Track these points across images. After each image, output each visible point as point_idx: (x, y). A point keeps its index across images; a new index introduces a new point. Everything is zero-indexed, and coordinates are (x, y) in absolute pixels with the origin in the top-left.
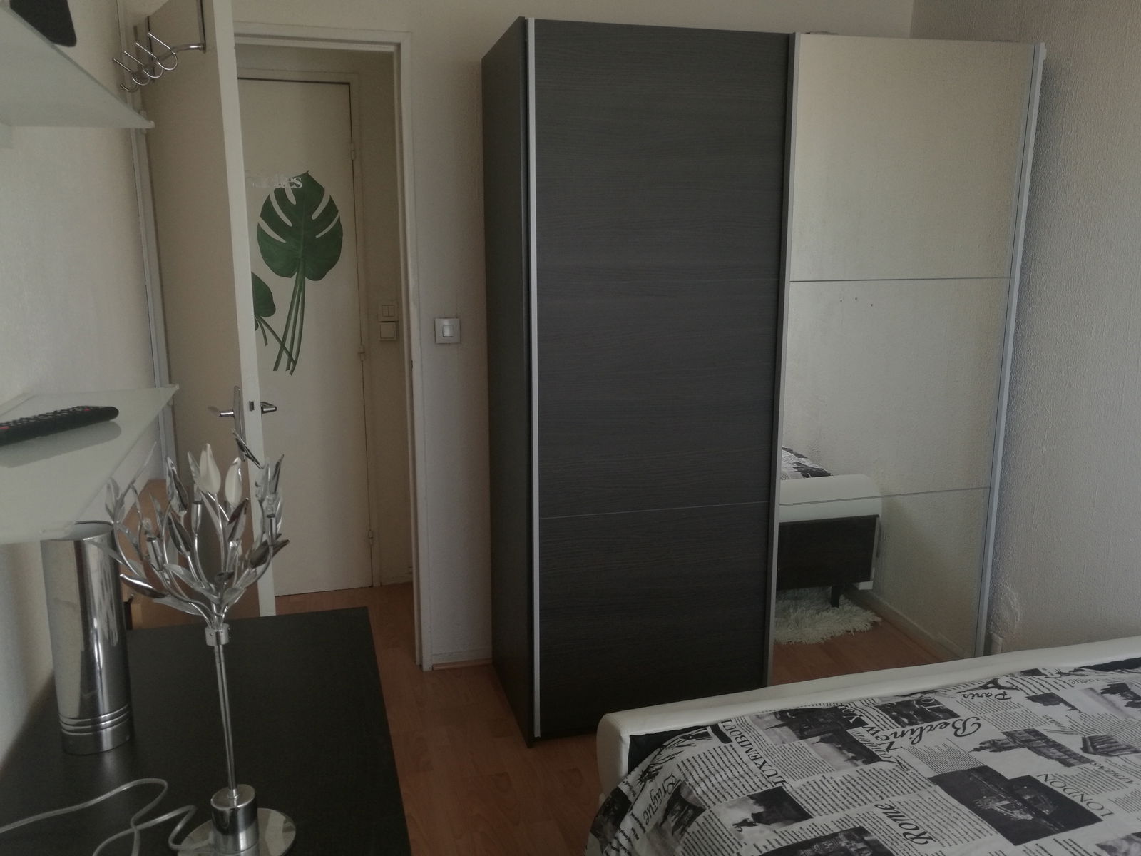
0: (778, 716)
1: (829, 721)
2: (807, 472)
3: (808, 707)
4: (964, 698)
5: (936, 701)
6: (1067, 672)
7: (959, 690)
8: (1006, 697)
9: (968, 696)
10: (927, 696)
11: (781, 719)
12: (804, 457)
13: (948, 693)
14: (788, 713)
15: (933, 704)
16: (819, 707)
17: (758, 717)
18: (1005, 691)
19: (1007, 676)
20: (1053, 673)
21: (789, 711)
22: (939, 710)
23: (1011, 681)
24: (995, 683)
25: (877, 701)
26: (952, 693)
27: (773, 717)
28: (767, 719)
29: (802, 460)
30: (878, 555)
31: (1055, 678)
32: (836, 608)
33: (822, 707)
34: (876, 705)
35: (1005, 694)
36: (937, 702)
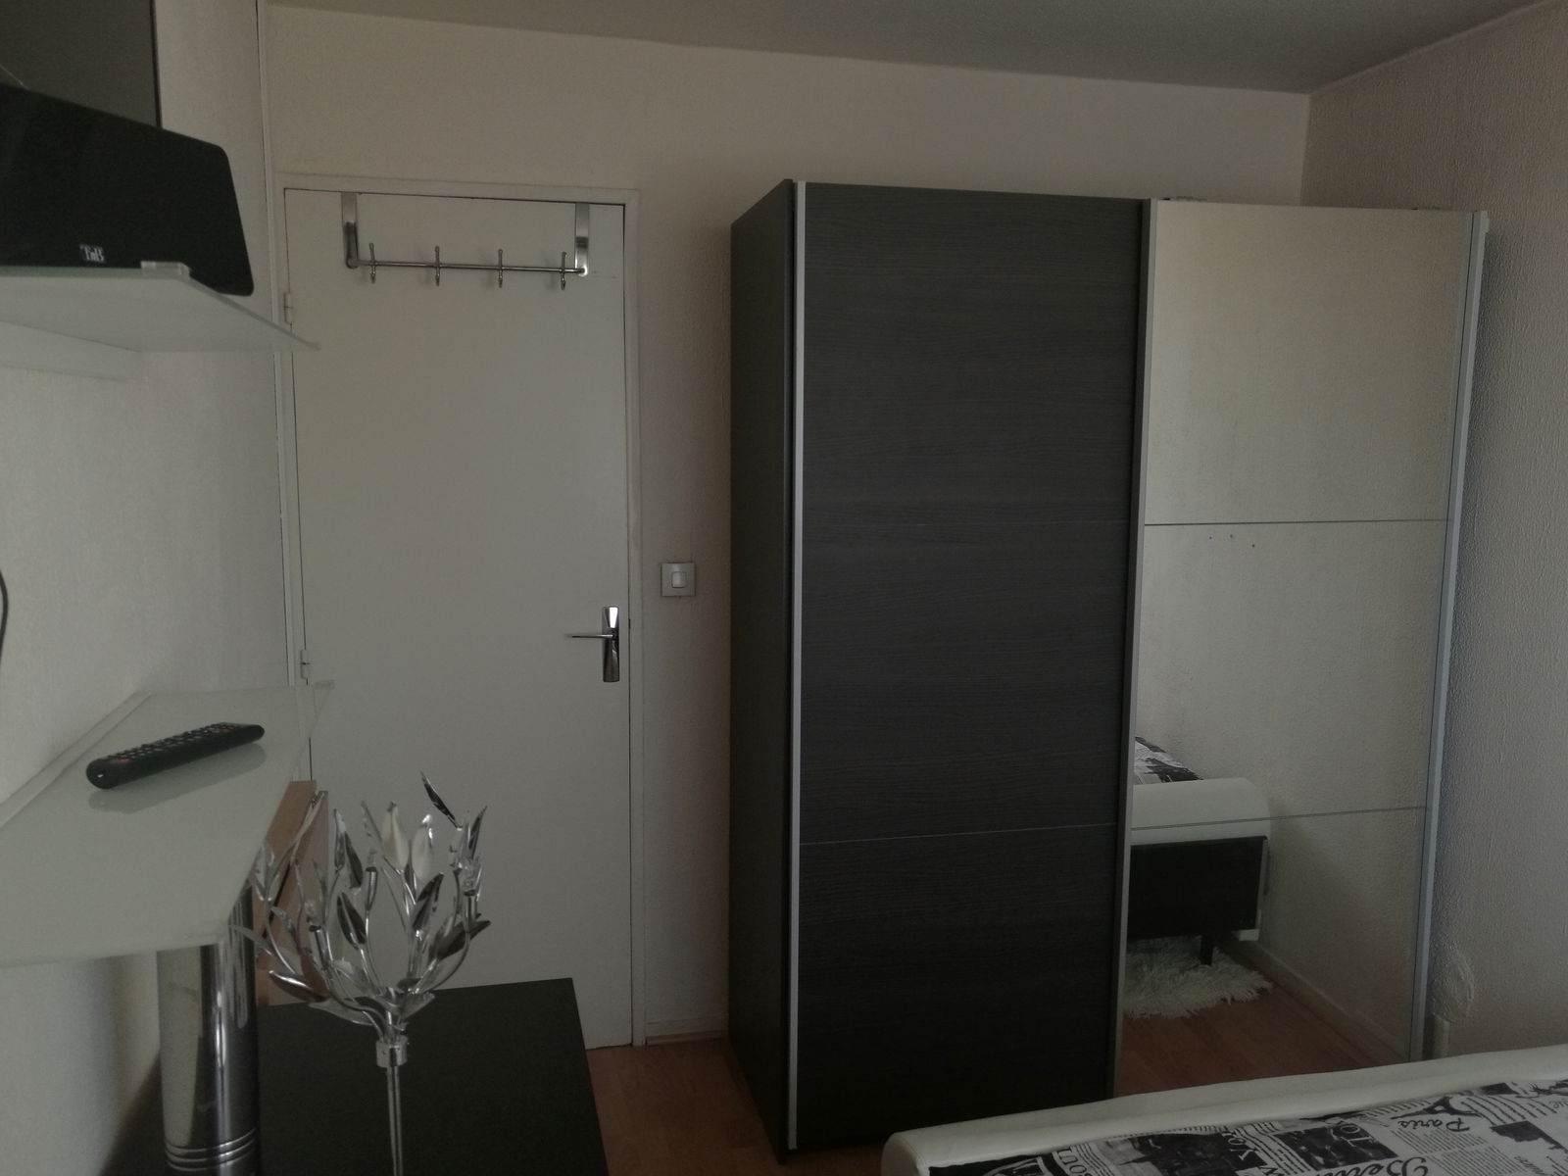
0: (1137, 1145)
1: (1210, 1156)
2: (1167, 774)
3: (1179, 1132)
4: (1404, 1129)
5: (1362, 1130)
6: (1547, 1088)
7: (1393, 1114)
8: (1462, 1127)
9: (1408, 1123)
10: (1349, 1121)
11: (1140, 1149)
12: (1163, 751)
13: (1379, 1118)
14: (1151, 1141)
15: (1358, 1135)
16: (1193, 1132)
17: (1108, 1144)
18: (1461, 1117)
19: (1462, 1094)
20: (1527, 1090)
21: (1152, 1137)
22: (1366, 1144)
23: (1467, 1102)
24: (1445, 1104)
25: (1277, 1125)
26: (1384, 1118)
27: (1129, 1146)
28: (1121, 1148)
29: (1159, 756)
30: (1265, 893)
31: (1530, 1098)
32: (1207, 966)
33: (1198, 1132)
34: (1277, 1133)
35: (1460, 1123)
36: (1364, 1133)
